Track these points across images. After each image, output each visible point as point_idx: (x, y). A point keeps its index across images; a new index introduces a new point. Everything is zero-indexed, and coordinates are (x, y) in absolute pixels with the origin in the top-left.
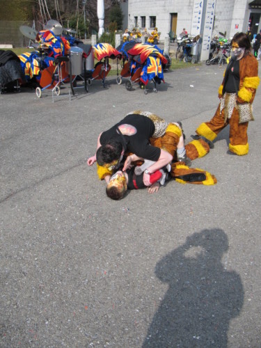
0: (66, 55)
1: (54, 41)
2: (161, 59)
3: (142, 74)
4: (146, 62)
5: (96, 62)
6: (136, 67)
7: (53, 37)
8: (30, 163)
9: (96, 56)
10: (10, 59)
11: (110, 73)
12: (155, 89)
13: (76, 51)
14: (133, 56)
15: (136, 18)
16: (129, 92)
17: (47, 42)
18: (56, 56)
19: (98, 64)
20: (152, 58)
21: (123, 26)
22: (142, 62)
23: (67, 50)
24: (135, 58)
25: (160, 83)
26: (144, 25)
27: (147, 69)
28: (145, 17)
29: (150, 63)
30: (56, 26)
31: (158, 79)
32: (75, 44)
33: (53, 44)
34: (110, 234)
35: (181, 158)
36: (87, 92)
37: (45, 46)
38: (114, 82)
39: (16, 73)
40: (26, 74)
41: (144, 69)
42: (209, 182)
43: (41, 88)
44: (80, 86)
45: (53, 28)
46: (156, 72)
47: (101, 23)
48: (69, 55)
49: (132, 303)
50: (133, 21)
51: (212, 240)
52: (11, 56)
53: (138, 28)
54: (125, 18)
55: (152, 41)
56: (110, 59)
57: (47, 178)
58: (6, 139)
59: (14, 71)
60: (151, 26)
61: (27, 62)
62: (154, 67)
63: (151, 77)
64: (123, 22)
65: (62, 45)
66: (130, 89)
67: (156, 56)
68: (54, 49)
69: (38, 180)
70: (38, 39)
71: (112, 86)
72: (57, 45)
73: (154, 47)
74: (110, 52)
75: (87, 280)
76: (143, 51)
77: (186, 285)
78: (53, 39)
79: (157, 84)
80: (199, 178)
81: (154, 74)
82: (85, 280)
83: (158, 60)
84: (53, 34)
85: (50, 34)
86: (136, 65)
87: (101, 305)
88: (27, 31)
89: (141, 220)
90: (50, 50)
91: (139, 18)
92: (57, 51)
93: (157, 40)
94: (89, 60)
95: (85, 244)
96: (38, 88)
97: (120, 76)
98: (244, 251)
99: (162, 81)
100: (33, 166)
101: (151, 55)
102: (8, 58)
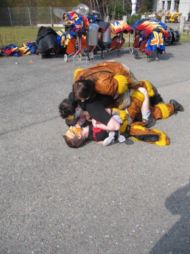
0: (85, 30)
1: (76, 19)
2: (163, 33)
3: (146, 46)
4: (150, 36)
5: (113, 36)
6: (143, 40)
7: (77, 16)
8: (30, 110)
9: (113, 31)
10: (48, 34)
11: (124, 44)
12: (157, 58)
13: (93, 27)
14: (141, 31)
15: (164, 2)
16: (136, 60)
17: (72, 20)
18: (76, 31)
19: (115, 37)
20: (155, 33)
21: (153, 9)
22: (146, 36)
23: (87, 26)
24: (142, 33)
25: (161, 53)
26: (169, 8)
27: (150, 42)
28: (171, 1)
29: (153, 36)
30: (81, 8)
31: (160, 50)
32: (96, 22)
33: (76, 22)
34: (52, 177)
35: (145, 120)
36: (103, 59)
37: (69, 23)
38: (128, 52)
39: (52, 43)
40: (62, 45)
41: (148, 41)
42: (162, 143)
43: (68, 55)
44: (99, 54)
45: (79, 10)
46: (157, 44)
47: (134, 7)
48: (88, 30)
49: (33, 244)
50: (161, 5)
51: (136, 199)
52: (50, 31)
53: (164, 10)
54: (155, 3)
55: (173, 20)
56: (124, 34)
57: (34, 124)
58: (25, 91)
59: (50, 42)
60: (175, 9)
61: (63, 35)
62: (157, 40)
63: (154, 48)
64: (154, 6)
65: (82, 22)
66: (137, 58)
67: (159, 31)
68: (76, 25)
69: (27, 124)
70: (64, 18)
71: (125, 55)
72: (78, 22)
73: (159, 24)
74: (123, 28)
75: (11, 214)
76: (149, 27)
77: (88, 238)
78: (76, 17)
79: (159, 54)
80: (153, 139)
81: (156, 45)
82: (10, 213)
83: (161, 34)
84: (77, 14)
85: (75, 14)
86: (143, 38)
87: (9, 240)
88: (59, 12)
89: (84, 169)
90: (73, 26)
91: (166, 2)
92: (78, 27)
93: (177, 20)
94: (106, 34)
95: (29, 182)
96: (66, 55)
97: (132, 47)
98: (162, 217)
99: (163, 52)
100: (31, 113)
101: (155, 30)
102: (47, 32)
